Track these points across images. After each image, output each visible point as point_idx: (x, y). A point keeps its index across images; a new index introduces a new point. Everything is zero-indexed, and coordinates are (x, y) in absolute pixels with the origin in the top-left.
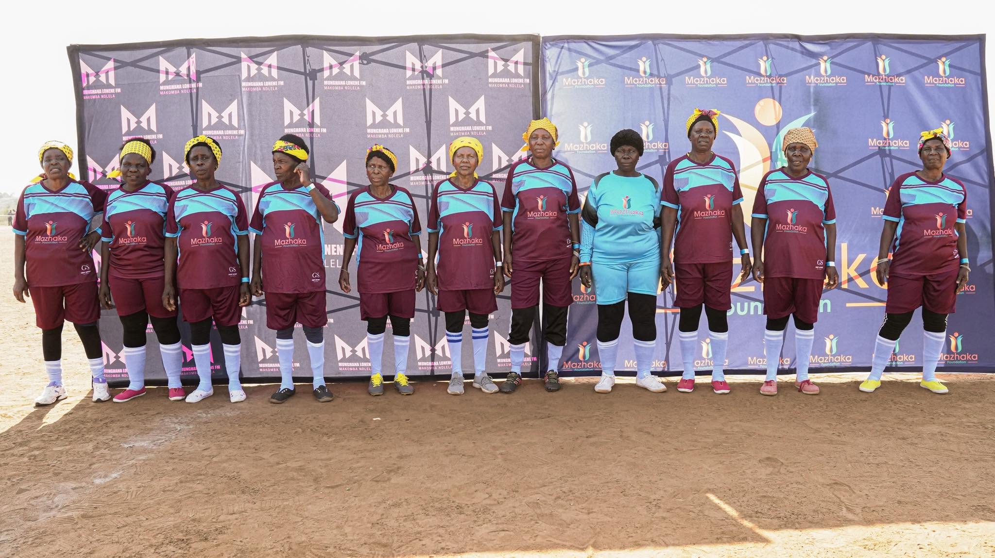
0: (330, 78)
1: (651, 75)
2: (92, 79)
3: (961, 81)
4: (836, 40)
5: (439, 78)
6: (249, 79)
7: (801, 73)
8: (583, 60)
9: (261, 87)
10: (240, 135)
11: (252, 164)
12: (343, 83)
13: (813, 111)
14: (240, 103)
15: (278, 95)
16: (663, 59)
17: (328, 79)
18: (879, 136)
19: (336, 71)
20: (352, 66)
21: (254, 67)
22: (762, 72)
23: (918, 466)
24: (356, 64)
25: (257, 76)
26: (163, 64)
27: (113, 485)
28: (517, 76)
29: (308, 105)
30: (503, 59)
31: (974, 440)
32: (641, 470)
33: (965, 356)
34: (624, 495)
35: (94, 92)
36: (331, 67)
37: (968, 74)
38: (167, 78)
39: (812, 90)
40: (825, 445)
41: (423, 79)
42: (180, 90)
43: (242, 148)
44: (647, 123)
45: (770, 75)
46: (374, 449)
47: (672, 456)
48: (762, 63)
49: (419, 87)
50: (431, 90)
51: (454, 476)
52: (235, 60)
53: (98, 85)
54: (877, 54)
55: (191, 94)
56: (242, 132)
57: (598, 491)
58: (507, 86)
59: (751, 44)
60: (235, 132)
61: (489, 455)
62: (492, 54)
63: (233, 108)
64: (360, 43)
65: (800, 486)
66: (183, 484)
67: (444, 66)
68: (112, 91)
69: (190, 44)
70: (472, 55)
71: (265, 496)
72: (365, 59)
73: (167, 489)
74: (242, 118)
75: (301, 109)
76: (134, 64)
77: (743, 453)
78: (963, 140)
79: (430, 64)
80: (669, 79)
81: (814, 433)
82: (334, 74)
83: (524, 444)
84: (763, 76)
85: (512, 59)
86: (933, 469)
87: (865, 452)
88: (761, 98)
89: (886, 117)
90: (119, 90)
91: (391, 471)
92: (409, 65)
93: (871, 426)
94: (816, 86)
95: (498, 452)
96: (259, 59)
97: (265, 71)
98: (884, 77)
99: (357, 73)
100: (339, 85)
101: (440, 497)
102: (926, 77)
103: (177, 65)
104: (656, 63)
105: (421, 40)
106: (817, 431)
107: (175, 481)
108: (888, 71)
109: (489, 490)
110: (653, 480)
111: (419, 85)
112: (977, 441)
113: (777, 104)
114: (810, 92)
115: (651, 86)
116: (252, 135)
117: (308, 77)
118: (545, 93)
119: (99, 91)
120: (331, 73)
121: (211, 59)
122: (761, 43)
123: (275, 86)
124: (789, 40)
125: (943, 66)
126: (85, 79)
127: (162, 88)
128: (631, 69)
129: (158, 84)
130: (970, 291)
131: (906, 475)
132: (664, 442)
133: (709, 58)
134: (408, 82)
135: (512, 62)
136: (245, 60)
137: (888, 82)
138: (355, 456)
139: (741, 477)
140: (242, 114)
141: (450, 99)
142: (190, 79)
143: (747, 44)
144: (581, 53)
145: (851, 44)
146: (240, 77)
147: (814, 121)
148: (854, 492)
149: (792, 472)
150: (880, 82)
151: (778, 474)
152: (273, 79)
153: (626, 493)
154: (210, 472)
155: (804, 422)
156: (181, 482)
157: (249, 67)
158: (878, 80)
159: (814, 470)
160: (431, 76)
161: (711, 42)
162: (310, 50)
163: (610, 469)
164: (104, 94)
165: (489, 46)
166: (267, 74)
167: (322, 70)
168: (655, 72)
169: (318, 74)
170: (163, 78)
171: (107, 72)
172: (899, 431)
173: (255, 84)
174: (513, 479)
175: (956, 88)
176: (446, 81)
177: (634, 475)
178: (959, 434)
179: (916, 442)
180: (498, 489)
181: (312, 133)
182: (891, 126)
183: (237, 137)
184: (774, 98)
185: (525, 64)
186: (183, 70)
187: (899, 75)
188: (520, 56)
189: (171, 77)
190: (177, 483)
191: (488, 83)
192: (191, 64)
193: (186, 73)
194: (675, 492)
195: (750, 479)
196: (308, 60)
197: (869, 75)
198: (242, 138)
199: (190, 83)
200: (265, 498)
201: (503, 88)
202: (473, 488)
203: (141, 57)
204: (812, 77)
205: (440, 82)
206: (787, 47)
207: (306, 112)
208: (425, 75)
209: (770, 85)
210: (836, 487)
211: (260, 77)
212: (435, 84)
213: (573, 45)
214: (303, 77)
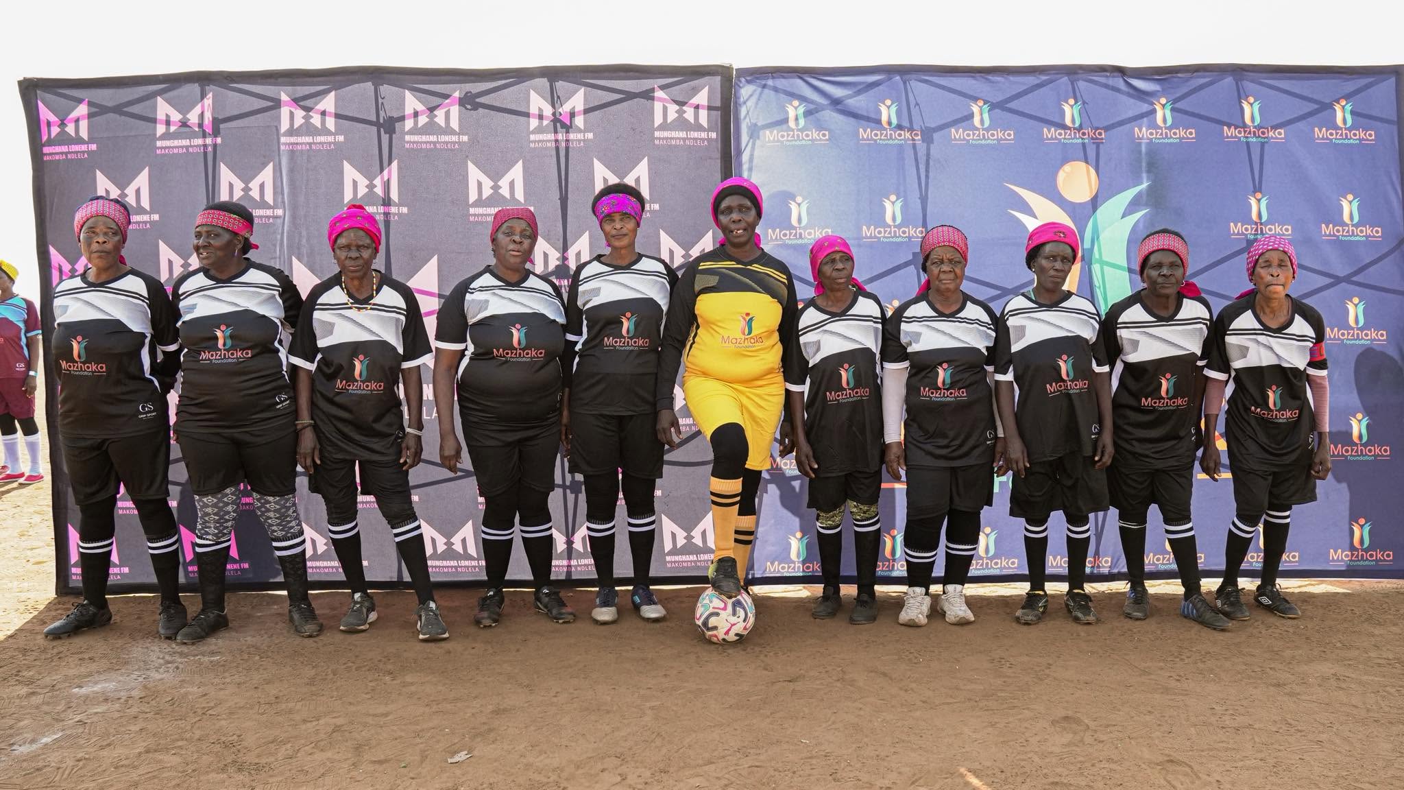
0: (414, 131)
1: (899, 127)
2: (55, 130)
3: (1371, 136)
4: (1179, 75)
5: (580, 131)
6: (291, 132)
7: (1128, 126)
8: (796, 103)
9: (310, 144)
10: (277, 217)
11: (295, 260)
12: (433, 138)
13: (1145, 180)
14: (278, 168)
15: (336, 155)
16: (917, 104)
17: (411, 132)
18: (1247, 219)
19: (423, 120)
20: (447, 115)
21: (299, 114)
22: (1068, 122)
23: (1301, 731)
24: (455, 110)
25: (304, 128)
26: (163, 108)
27: (39, 755)
28: (699, 127)
29: (382, 170)
30: (676, 102)
31: (1388, 689)
32: (867, 736)
33: (1374, 553)
34: (834, 780)
35: (58, 149)
36: (416, 114)
37: (1379, 124)
38: (168, 129)
39: (1143, 149)
40: (1157, 696)
41: (556, 132)
42: (187, 147)
43: (279, 237)
44: (893, 198)
45: (1081, 125)
46: (457, 699)
47: (918, 714)
48: (1067, 108)
49: (549, 145)
50: (567, 149)
51: (573, 744)
52: (271, 104)
53: (64, 139)
54: (1241, 96)
55: (205, 153)
56: (279, 212)
57: (794, 773)
58: (682, 142)
59: (1051, 81)
60: (269, 212)
61: (634, 709)
62: (659, 94)
63: (267, 175)
64: (462, 78)
65: (1113, 766)
66: (151, 755)
67: (586, 111)
68: (84, 148)
69: (204, 79)
70: (630, 96)
71: (271, 776)
72: (468, 102)
73: (123, 762)
74: (279, 190)
75: (371, 178)
76: (118, 109)
77: (1028, 709)
78: (1372, 226)
79: (566, 108)
80: (928, 135)
81: (1140, 675)
82: (420, 125)
83: (690, 692)
84: (1069, 128)
85: (691, 101)
86: (1324, 737)
87: (1217, 708)
88: (1065, 161)
89: (1257, 189)
90: (94, 147)
91: (476, 736)
92: (534, 110)
93: (1228, 664)
94: (1151, 142)
95: (648, 704)
96: (308, 103)
97: (316, 120)
98: (1252, 130)
99: (455, 124)
100: (428, 142)
101: (545, 780)
102: (1316, 129)
103: (184, 109)
104: (907, 109)
105: (553, 74)
106: (1145, 672)
107: (138, 751)
108: (1258, 120)
109: (624, 769)
110: (883, 754)
111: (549, 141)
112: (1393, 690)
113: (1092, 171)
114: (1140, 152)
115: (900, 142)
116: (294, 217)
117: (382, 130)
118: (739, 153)
119: (64, 149)
120: (416, 123)
121: (236, 101)
122: (1065, 79)
123: (330, 143)
124: (1108, 74)
125: (1342, 113)
126: (44, 128)
127: (159, 144)
128: (868, 119)
129: (154, 138)
130: (1383, 456)
131: (1282, 748)
132: (906, 691)
133: (986, 102)
134: (532, 137)
135: (691, 106)
136: (287, 104)
137: (1259, 136)
138: (427, 710)
139: (1022, 749)
140: (280, 184)
141: (596, 162)
142: (204, 131)
143: (1045, 81)
144: (793, 95)
145: (1202, 81)
146: (277, 129)
147: (1148, 195)
148: (1199, 778)
149: (1103, 741)
150: (1247, 137)
151: (1081, 745)
152: (329, 133)
153: (838, 776)
154: (198, 733)
155: (1127, 657)
156: (147, 752)
157: (292, 114)
158: (1243, 134)
159: (1137, 739)
160: (568, 128)
161: (990, 77)
162: (385, 89)
163: (817, 734)
164: (72, 152)
165: (656, 83)
166: (319, 125)
167: (402, 118)
168: (906, 124)
169: (397, 125)
170: (161, 129)
171: (77, 121)
172: (1271, 672)
173: (300, 140)
174: (664, 751)
175: (1362, 145)
176: (590, 136)
177: (854, 746)
178: (1365, 678)
179: (1298, 691)
180: (637, 768)
181: (387, 214)
182: (1264, 203)
183: (271, 220)
184: (1087, 162)
185: (710, 108)
186: (193, 117)
187: (1275, 127)
188: (702, 98)
189: (173, 129)
190: (140, 754)
191: (654, 139)
192: (203, 110)
193: (197, 122)
194: (914, 775)
195: (1036, 753)
196: (382, 103)
197: (1229, 127)
198: (279, 221)
199: (204, 136)
200: (271, 780)
201: (676, 146)
202: (600, 766)
203: (130, 98)
204: (1144, 129)
205: (580, 136)
206: (1106, 86)
207: (378, 182)
208: (558, 125)
209: (1080, 141)
210: (1171, 767)
211: (308, 129)
212: (573, 140)
213: (781, 83)
214: (375, 129)
